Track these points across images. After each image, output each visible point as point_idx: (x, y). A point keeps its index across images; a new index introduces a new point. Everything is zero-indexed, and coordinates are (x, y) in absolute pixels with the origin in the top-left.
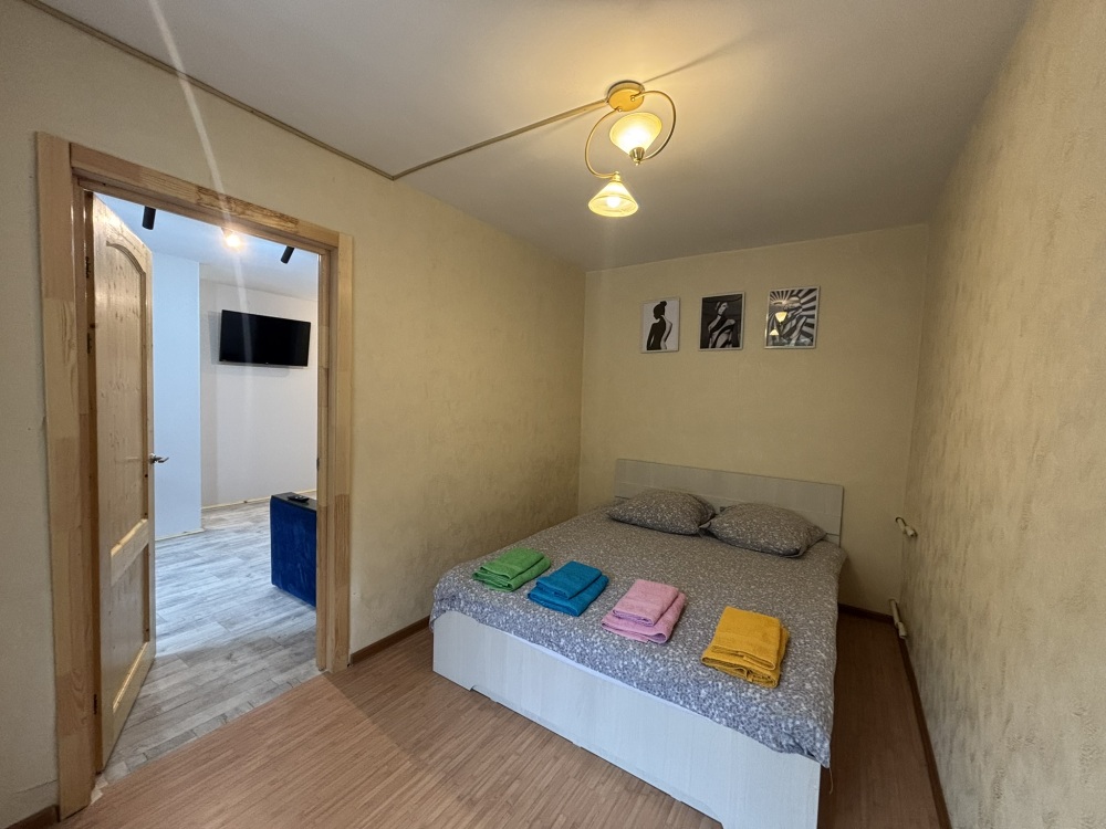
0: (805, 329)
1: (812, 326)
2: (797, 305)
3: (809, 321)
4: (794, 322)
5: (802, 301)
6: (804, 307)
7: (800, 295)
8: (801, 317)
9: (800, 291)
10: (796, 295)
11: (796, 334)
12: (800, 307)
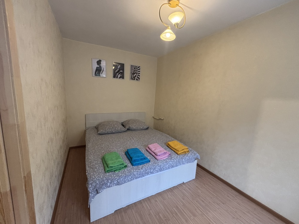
0: (138, 76)
1: (139, 76)
2: (136, 70)
3: (139, 74)
4: (136, 74)
5: (138, 69)
6: (138, 71)
7: (137, 67)
8: (137, 73)
9: (137, 66)
10: (136, 67)
11: (136, 77)
12: (137, 71)
